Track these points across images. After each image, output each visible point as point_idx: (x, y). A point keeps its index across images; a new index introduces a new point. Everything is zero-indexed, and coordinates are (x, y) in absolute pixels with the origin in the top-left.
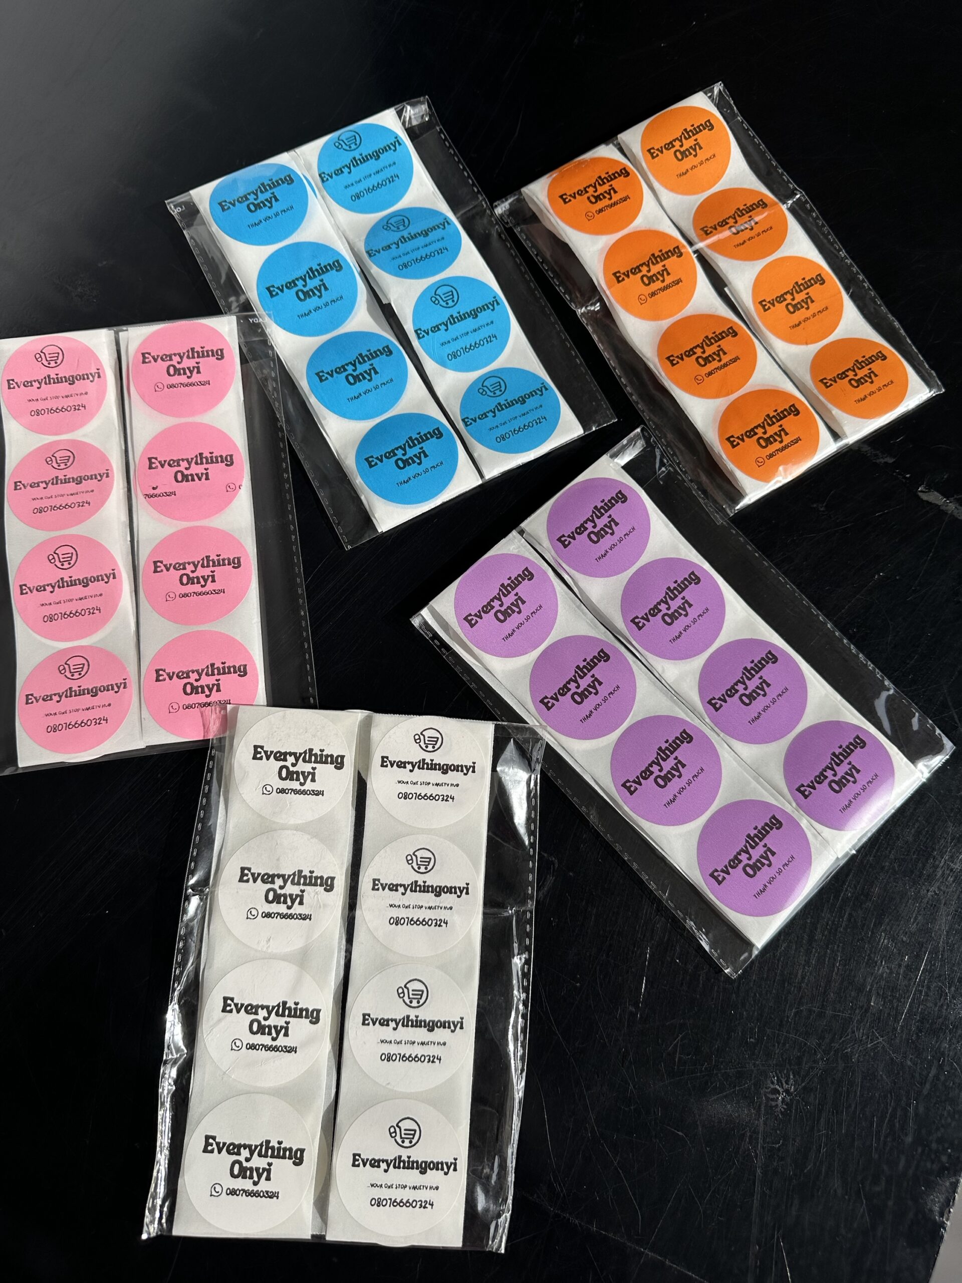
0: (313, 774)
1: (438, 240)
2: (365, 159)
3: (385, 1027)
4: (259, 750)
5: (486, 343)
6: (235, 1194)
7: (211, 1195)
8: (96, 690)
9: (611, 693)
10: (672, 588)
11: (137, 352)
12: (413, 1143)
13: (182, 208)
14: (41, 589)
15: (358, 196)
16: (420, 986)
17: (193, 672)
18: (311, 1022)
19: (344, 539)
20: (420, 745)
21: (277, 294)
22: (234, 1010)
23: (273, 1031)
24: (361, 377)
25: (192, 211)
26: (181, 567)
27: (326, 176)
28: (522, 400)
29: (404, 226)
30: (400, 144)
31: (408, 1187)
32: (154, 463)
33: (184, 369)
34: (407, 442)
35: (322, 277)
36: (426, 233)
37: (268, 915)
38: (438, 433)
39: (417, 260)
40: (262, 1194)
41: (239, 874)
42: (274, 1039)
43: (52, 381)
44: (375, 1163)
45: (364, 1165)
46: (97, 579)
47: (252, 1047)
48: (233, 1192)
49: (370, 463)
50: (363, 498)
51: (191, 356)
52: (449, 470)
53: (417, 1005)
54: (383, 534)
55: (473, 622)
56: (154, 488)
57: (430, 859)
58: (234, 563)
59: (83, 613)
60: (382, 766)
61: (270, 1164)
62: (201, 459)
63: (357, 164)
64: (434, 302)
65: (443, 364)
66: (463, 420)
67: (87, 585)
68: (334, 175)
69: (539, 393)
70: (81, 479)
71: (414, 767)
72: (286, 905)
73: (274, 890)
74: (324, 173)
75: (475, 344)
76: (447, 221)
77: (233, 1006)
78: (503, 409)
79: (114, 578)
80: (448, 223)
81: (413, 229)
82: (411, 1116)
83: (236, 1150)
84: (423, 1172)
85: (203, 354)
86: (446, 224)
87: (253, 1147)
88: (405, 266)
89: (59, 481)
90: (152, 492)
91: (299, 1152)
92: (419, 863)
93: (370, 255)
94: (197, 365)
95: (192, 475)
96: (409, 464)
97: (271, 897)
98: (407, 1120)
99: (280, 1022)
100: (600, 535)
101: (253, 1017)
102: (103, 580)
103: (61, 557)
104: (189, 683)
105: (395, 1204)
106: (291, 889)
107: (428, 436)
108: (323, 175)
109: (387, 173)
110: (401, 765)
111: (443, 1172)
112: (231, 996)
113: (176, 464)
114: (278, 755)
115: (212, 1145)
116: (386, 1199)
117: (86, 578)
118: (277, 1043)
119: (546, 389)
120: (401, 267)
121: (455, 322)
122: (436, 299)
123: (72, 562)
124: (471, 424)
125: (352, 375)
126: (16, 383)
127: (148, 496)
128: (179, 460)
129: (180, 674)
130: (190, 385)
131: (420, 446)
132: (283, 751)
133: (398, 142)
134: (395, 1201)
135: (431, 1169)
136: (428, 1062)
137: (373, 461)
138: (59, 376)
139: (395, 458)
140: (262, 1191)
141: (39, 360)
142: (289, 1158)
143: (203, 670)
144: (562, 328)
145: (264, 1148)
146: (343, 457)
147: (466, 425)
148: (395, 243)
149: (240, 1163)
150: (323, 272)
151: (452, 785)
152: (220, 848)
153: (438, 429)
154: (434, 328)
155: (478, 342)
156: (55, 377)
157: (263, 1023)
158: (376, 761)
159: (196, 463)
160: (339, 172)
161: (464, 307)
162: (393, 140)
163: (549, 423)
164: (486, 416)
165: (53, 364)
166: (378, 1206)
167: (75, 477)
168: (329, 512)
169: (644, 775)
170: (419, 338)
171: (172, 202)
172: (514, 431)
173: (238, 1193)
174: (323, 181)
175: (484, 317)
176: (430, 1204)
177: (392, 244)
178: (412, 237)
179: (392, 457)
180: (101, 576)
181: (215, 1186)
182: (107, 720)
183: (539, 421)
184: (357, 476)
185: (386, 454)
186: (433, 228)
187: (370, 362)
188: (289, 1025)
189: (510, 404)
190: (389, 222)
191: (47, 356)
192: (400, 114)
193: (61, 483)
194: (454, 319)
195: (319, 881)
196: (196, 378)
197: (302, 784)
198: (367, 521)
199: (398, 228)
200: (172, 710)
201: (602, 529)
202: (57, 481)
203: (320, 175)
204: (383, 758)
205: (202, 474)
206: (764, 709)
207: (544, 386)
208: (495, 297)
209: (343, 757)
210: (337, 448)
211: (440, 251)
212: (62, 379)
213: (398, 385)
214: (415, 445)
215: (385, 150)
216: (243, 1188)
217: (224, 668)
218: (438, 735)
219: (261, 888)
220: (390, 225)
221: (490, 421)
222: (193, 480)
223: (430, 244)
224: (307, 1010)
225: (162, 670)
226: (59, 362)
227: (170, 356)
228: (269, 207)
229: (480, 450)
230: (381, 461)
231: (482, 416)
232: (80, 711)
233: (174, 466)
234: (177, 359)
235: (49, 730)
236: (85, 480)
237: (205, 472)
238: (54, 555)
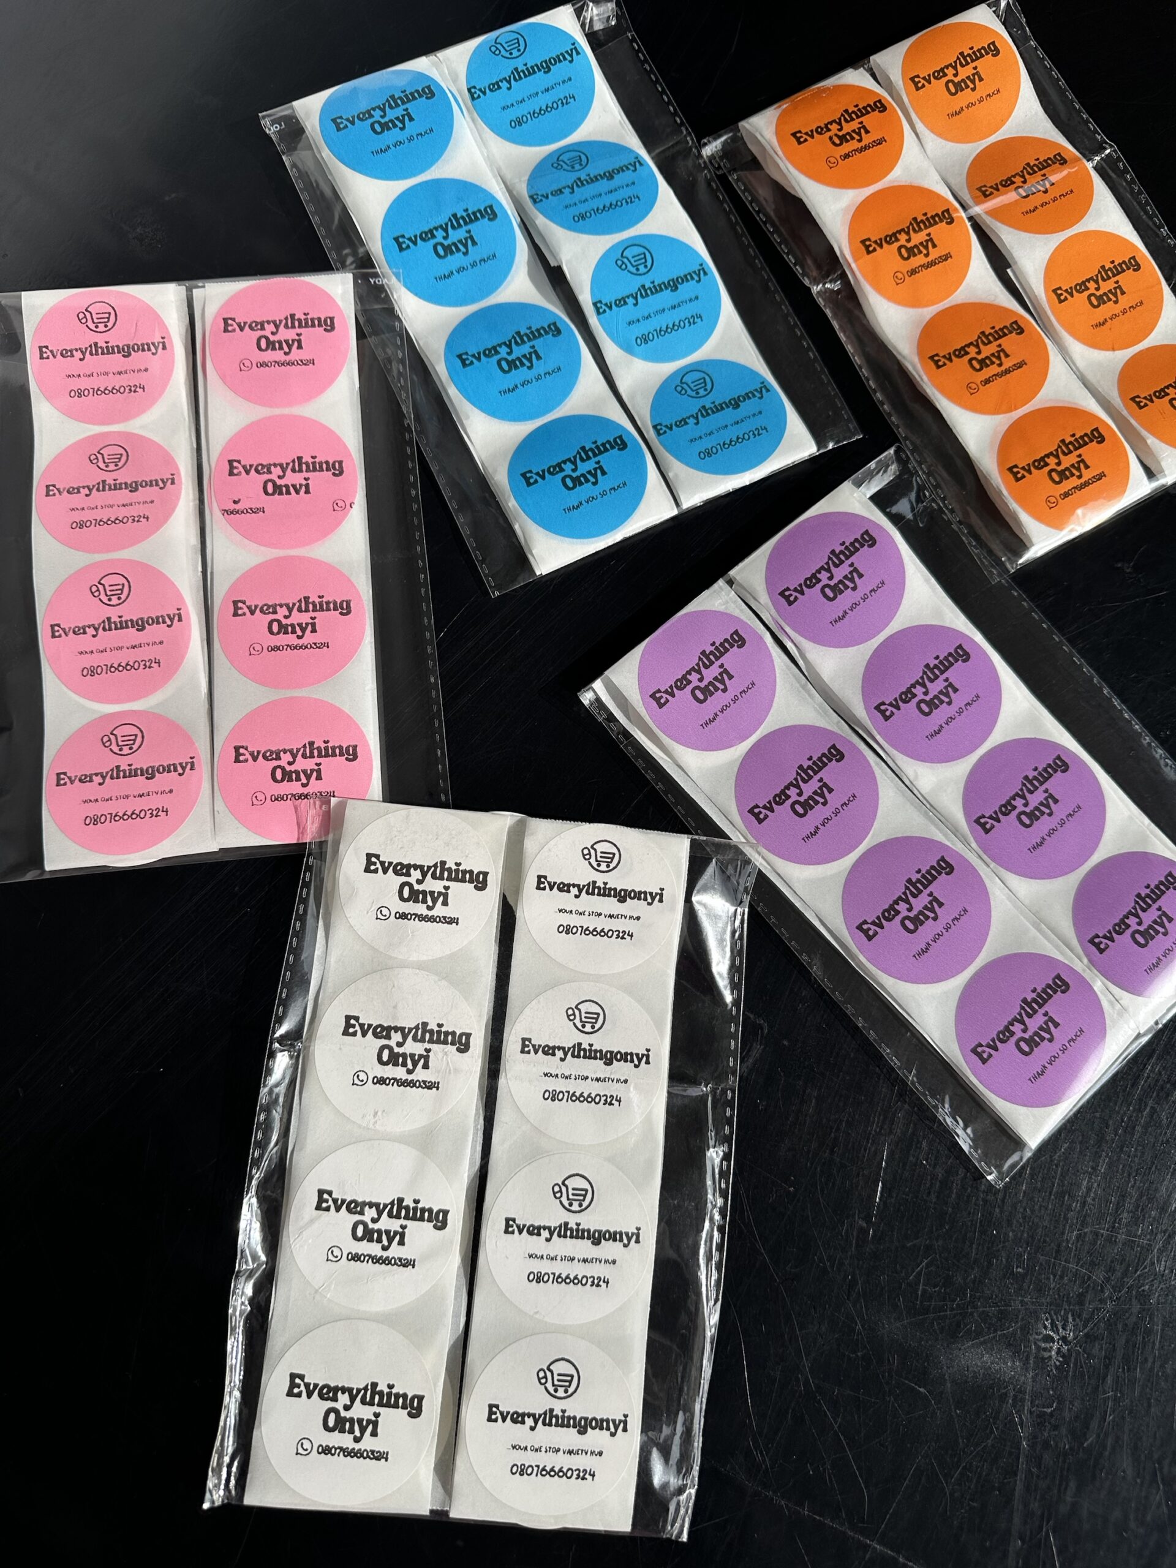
0: (446, 896)
1: (627, 186)
2: (530, 72)
3: (535, 1237)
4: (374, 859)
5: (687, 325)
6: (330, 1452)
7: (297, 1454)
8: (153, 771)
9: (845, 803)
10: (932, 666)
11: (216, 317)
12: (569, 1393)
13: (281, 125)
14: (80, 631)
15: (519, 122)
16: (583, 1184)
17: (285, 753)
18: (435, 1227)
19: (489, 582)
20: (590, 863)
21: (408, 247)
22: (333, 1208)
23: (384, 1238)
24: (518, 363)
25: (295, 131)
26: (271, 610)
27: (478, 92)
28: (735, 403)
29: (581, 165)
30: (578, 53)
31: (561, 1452)
32: (236, 468)
33: (280, 343)
34: (578, 453)
35: (469, 227)
36: (610, 176)
37: (381, 1081)
38: (620, 443)
39: (598, 209)
40: (365, 1455)
41: (343, 1024)
42: (385, 1248)
43: (100, 350)
44: (518, 1417)
45: (504, 1420)
46: (157, 621)
47: (356, 1258)
48: (326, 1450)
49: (527, 480)
50: (517, 527)
51: (290, 325)
52: (635, 495)
53: (579, 1209)
54: (542, 577)
55: (662, 701)
56: (235, 502)
57: (598, 1014)
58: (342, 608)
59: (136, 667)
60: (538, 888)
61: (377, 1415)
62: (300, 465)
63: (520, 78)
64: (620, 267)
65: (628, 349)
66: (655, 427)
67: (143, 628)
68: (487, 91)
69: (758, 395)
70: (136, 485)
71: (580, 891)
72: (405, 1069)
73: (390, 1048)
74: (474, 87)
75: (674, 325)
76: (638, 162)
77: (331, 1202)
78: (708, 414)
79: (180, 620)
80: (641, 164)
81: (593, 170)
82: (566, 1357)
83: (331, 1395)
84: (582, 1432)
85: (306, 323)
86: (637, 164)
87: (355, 1392)
88: (583, 217)
89: (107, 487)
90: (233, 507)
91: (416, 1400)
92: (584, 1019)
93: (535, 201)
94: (297, 338)
95: (287, 486)
96: (581, 484)
97: (385, 1057)
98: (562, 1362)
99: (394, 1225)
100: (837, 590)
101: (358, 1217)
102: (164, 622)
103: (108, 588)
104: (279, 767)
105: (544, 1473)
106: (412, 1047)
107: (608, 446)
108: (473, 90)
109: (560, 92)
110: (564, 888)
111: (609, 1432)
112: (329, 1188)
113: (265, 470)
114: (399, 868)
115: (299, 1386)
116: (532, 1466)
117: (142, 619)
118: (390, 1253)
119: (768, 390)
120: (576, 218)
121: (647, 295)
122: (623, 263)
123: (123, 597)
124: (665, 432)
125: (506, 360)
126: (51, 351)
127: (227, 512)
128: (270, 465)
129: (268, 754)
130: (288, 364)
131: (597, 459)
132: (405, 863)
133: (575, 50)
134: (544, 1469)
135: (593, 1428)
136: (592, 1285)
137: (531, 477)
138: (110, 345)
139: (562, 474)
140: (365, 1450)
141: (84, 321)
142: (402, 1408)
143: (298, 750)
144: (791, 310)
145: (369, 1393)
146: (490, 470)
147: (659, 434)
148: (568, 187)
149: (336, 1411)
150: (471, 221)
151: (631, 917)
152: (317, 988)
153: (620, 437)
154: (620, 301)
155: (677, 323)
156: (104, 345)
157: (371, 1226)
158: (531, 881)
159: (293, 470)
160: (495, 87)
161: (660, 275)
162: (569, 47)
163: (772, 435)
164: (686, 423)
165: (101, 328)
166: (521, 1475)
167: (129, 482)
168: (470, 544)
169: (886, 914)
170: (598, 313)
171: (269, 116)
172: (724, 444)
173: (333, 1451)
174: (473, 98)
175: (686, 290)
176: (590, 1474)
177: (564, 188)
178: (592, 180)
179: (557, 472)
180: (162, 616)
181: (303, 1441)
182: (167, 812)
183: (757, 433)
184: (509, 496)
185: (549, 468)
186: (621, 170)
187: (531, 344)
188: (406, 1230)
189: (719, 408)
190: (561, 158)
191: (95, 316)
192: (579, 13)
193: (110, 489)
194: (646, 291)
195: (450, 1038)
196: (296, 354)
197: (429, 908)
198: (520, 558)
199: (573, 167)
200: (255, 802)
201: (840, 582)
202: (104, 487)
203: (469, 90)
204: (539, 877)
205: (301, 485)
206: (1049, 833)
207: (765, 386)
208: (701, 265)
209: (486, 874)
210: (483, 457)
211: (630, 200)
212: (113, 349)
213: (568, 375)
214: (589, 458)
215: (558, 59)
216: (341, 1445)
217: (326, 749)
218: (615, 850)
219: (373, 1044)
220: (561, 163)
221: (691, 429)
222: (288, 493)
223: (616, 190)
224: (430, 1210)
225: (243, 747)
226: (110, 325)
227: (262, 324)
228: (401, 129)
229: (677, 469)
230: (543, 477)
231: (680, 422)
232: (131, 798)
233: (264, 473)
234: (270, 328)
235: (87, 822)
236: (142, 487)
237: (304, 482)
238: (99, 586)
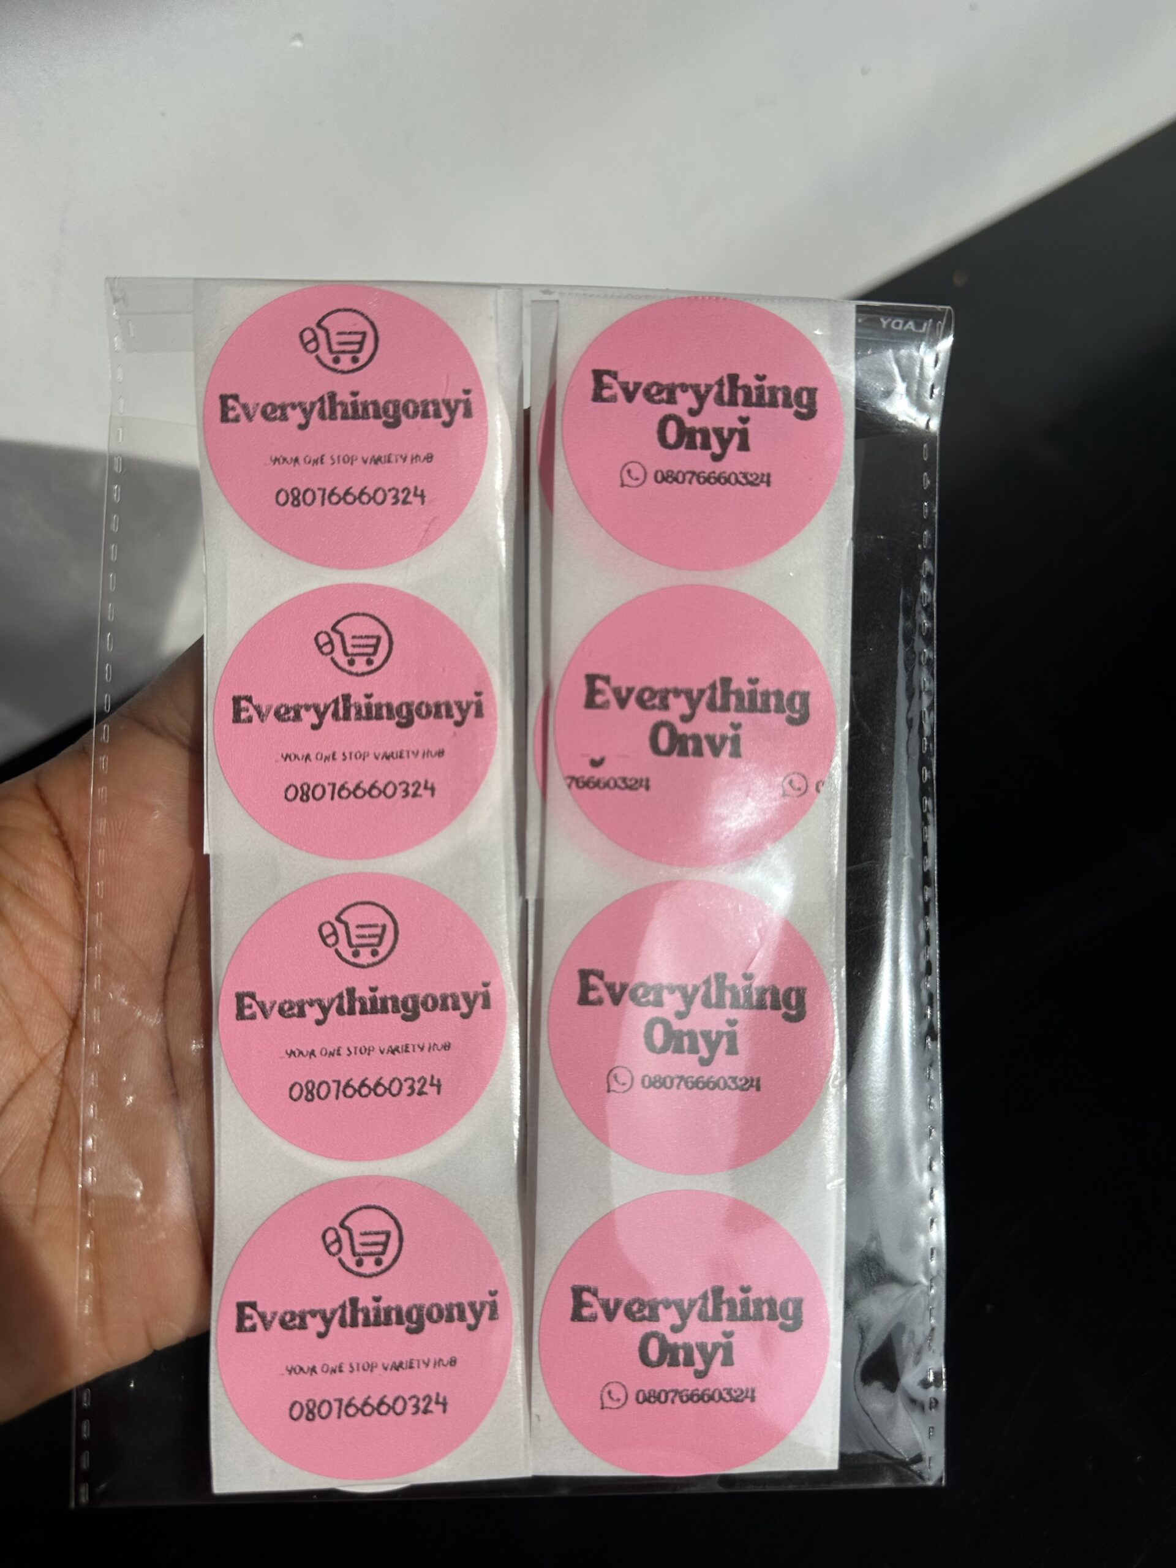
8: (420, 1315)
11: (579, 367)
14: (293, 1010)
17: (667, 1307)
26: (651, 997)
32: (600, 692)
33: (705, 433)
46: (442, 1003)
51: (726, 397)
56: (596, 763)
58: (788, 1006)
59: (394, 1090)
62: (726, 694)
67: (415, 1016)
70: (409, 711)
79: (487, 1005)
85: (761, 396)
89: (353, 711)
90: (588, 772)
94: (740, 426)
95: (696, 738)
102: (456, 1007)
103: (354, 932)
104: (654, 1334)
113: (657, 701)
117: (414, 998)
123: (383, 951)
126: (244, 407)
127: (577, 782)
128: (668, 691)
129: (635, 1308)
130: (718, 480)
138: (359, 399)
141: (313, 347)
143: (692, 1304)
159: (712, 706)
165: (346, 363)
167: (395, 704)
180: (453, 996)
182: (445, 1404)
191: (334, 339)
193: (359, 716)
196: (735, 461)
200: (608, 1402)
202: (347, 710)
205: (724, 739)
212: (365, 409)
217: (745, 1303)
222: (698, 752)
225: (588, 1290)
226: (363, 358)
227: (671, 390)
232: (379, 1370)
233: (653, 707)
234: (687, 400)
235: (296, 1413)
236: (420, 715)
237: (730, 733)
238: (337, 924)
